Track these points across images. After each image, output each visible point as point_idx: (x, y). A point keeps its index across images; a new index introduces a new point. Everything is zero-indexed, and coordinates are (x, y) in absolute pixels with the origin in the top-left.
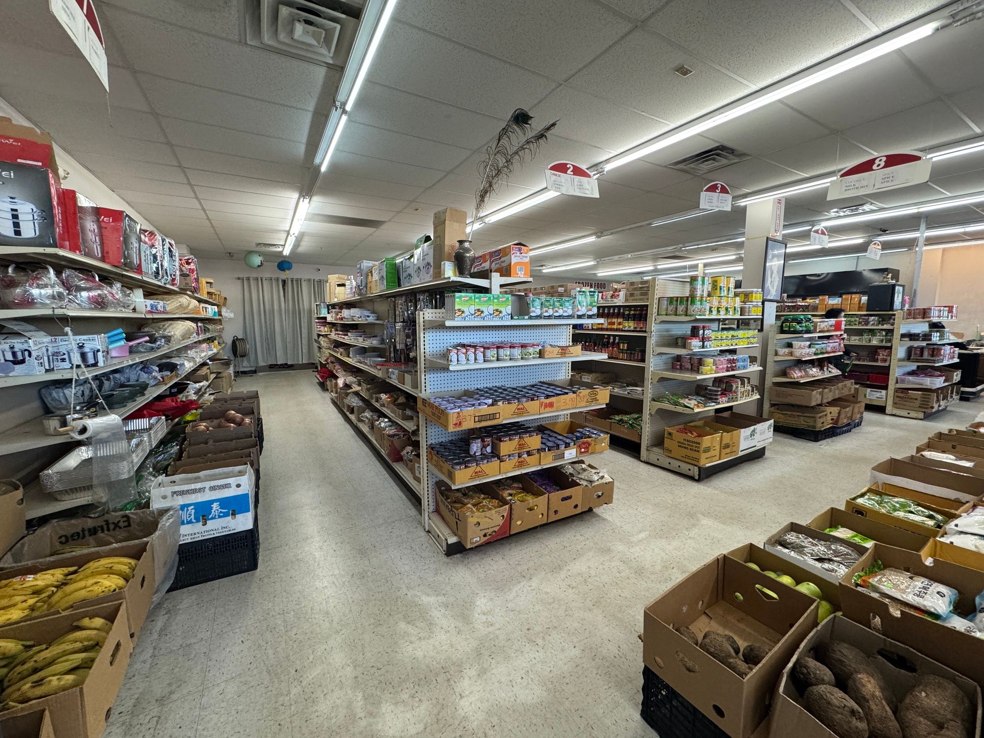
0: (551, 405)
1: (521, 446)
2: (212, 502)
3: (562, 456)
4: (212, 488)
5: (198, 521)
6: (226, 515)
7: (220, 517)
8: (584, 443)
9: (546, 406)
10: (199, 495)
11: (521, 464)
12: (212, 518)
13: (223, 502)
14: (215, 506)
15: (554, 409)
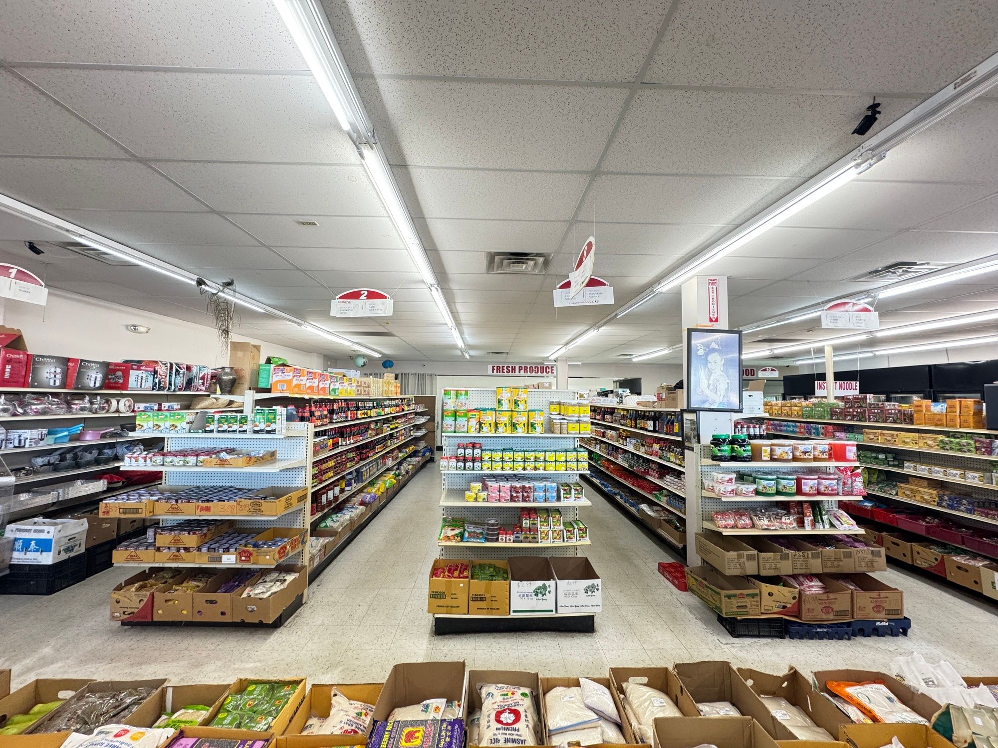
0: (208, 509)
1: (176, 541)
2: (32, 540)
3: (219, 560)
4: (35, 531)
5: (22, 551)
6: (37, 551)
7: (34, 551)
8: (244, 552)
9: (202, 509)
10: (27, 533)
11: (176, 558)
12: (30, 551)
13: (39, 542)
14: (33, 543)
15: (211, 513)
